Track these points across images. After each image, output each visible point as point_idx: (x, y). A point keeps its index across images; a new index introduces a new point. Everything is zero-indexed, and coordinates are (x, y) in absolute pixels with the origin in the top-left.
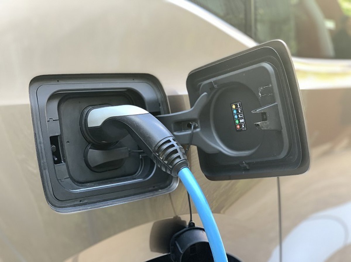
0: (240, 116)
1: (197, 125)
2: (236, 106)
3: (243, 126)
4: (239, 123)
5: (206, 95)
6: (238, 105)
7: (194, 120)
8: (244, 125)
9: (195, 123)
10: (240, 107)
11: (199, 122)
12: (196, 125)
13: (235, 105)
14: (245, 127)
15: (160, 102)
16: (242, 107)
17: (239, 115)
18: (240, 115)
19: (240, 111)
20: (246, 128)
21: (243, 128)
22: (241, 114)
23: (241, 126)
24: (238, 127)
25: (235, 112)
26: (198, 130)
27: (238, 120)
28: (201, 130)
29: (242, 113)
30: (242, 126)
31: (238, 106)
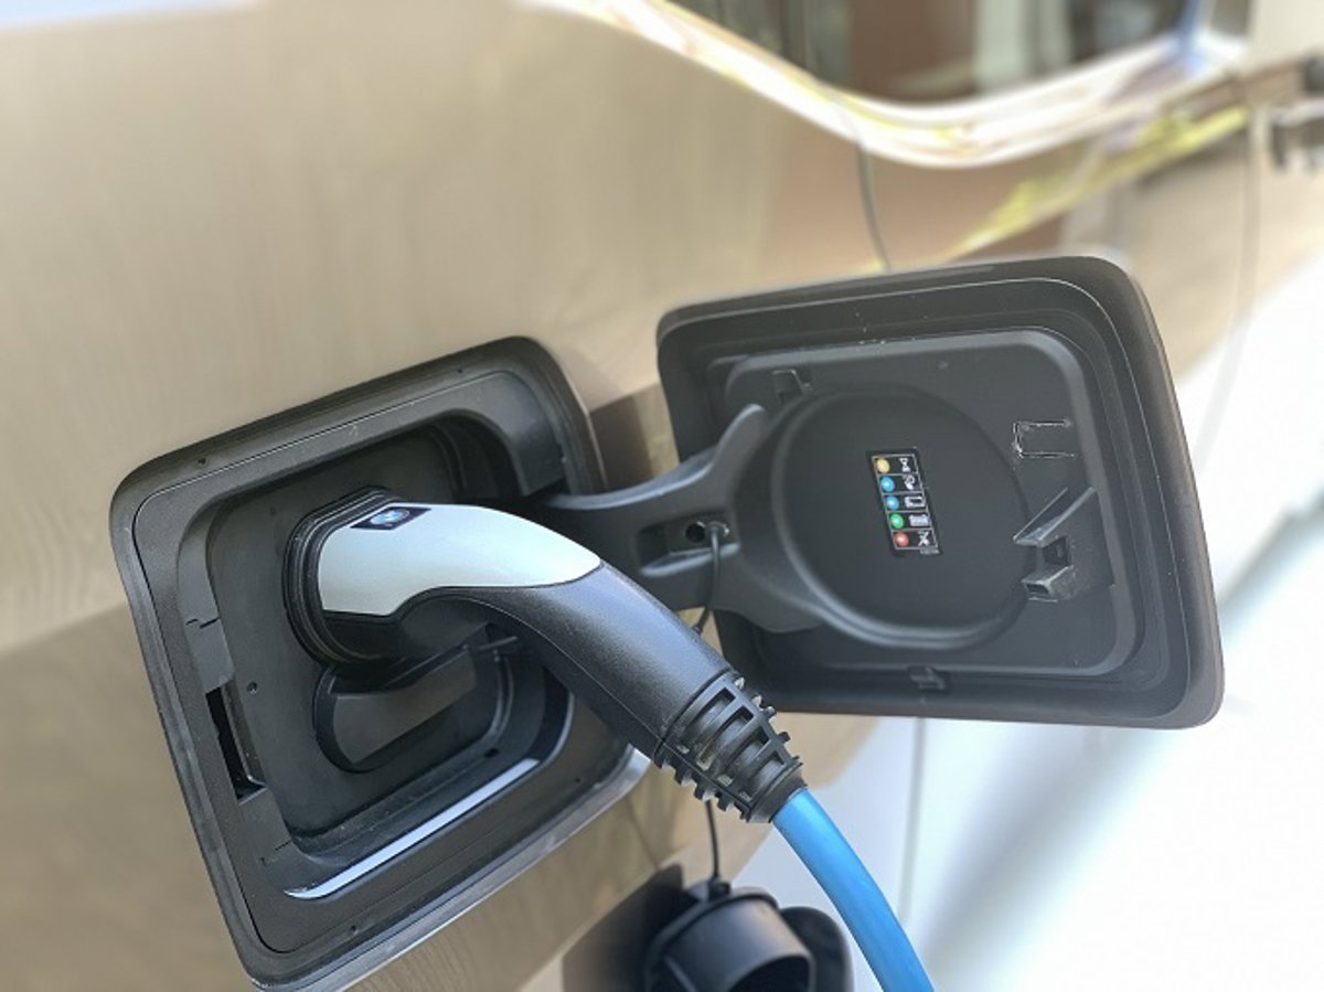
0: (909, 504)
1: (727, 531)
2: (895, 466)
3: (925, 541)
4: (904, 527)
5: (756, 414)
6: (905, 464)
7: (714, 514)
8: (929, 537)
9: (719, 523)
10: (913, 469)
11: (732, 517)
12: (723, 532)
13: (887, 459)
14: (932, 543)
15: (560, 440)
16: (920, 470)
17: (907, 500)
18: (912, 501)
19: (909, 486)
20: (939, 548)
21: (923, 545)
22: (917, 495)
23: (913, 537)
24: (902, 539)
25: (887, 484)
26: (731, 548)
27: (902, 515)
28: (743, 551)
29: (921, 495)
30: (919, 540)
31: (902, 465)
